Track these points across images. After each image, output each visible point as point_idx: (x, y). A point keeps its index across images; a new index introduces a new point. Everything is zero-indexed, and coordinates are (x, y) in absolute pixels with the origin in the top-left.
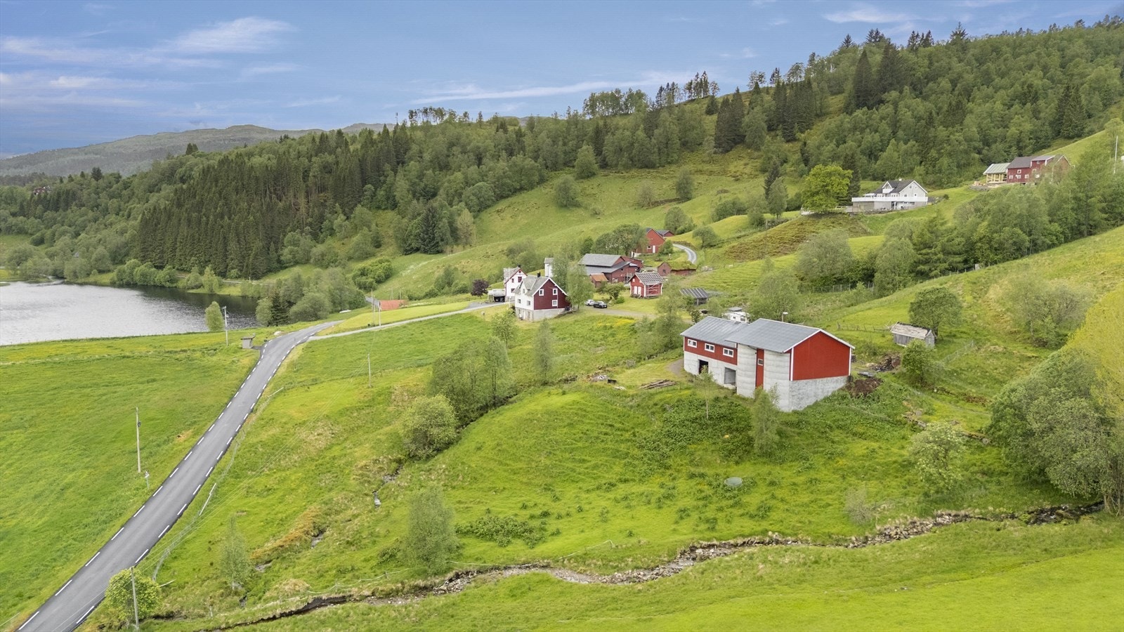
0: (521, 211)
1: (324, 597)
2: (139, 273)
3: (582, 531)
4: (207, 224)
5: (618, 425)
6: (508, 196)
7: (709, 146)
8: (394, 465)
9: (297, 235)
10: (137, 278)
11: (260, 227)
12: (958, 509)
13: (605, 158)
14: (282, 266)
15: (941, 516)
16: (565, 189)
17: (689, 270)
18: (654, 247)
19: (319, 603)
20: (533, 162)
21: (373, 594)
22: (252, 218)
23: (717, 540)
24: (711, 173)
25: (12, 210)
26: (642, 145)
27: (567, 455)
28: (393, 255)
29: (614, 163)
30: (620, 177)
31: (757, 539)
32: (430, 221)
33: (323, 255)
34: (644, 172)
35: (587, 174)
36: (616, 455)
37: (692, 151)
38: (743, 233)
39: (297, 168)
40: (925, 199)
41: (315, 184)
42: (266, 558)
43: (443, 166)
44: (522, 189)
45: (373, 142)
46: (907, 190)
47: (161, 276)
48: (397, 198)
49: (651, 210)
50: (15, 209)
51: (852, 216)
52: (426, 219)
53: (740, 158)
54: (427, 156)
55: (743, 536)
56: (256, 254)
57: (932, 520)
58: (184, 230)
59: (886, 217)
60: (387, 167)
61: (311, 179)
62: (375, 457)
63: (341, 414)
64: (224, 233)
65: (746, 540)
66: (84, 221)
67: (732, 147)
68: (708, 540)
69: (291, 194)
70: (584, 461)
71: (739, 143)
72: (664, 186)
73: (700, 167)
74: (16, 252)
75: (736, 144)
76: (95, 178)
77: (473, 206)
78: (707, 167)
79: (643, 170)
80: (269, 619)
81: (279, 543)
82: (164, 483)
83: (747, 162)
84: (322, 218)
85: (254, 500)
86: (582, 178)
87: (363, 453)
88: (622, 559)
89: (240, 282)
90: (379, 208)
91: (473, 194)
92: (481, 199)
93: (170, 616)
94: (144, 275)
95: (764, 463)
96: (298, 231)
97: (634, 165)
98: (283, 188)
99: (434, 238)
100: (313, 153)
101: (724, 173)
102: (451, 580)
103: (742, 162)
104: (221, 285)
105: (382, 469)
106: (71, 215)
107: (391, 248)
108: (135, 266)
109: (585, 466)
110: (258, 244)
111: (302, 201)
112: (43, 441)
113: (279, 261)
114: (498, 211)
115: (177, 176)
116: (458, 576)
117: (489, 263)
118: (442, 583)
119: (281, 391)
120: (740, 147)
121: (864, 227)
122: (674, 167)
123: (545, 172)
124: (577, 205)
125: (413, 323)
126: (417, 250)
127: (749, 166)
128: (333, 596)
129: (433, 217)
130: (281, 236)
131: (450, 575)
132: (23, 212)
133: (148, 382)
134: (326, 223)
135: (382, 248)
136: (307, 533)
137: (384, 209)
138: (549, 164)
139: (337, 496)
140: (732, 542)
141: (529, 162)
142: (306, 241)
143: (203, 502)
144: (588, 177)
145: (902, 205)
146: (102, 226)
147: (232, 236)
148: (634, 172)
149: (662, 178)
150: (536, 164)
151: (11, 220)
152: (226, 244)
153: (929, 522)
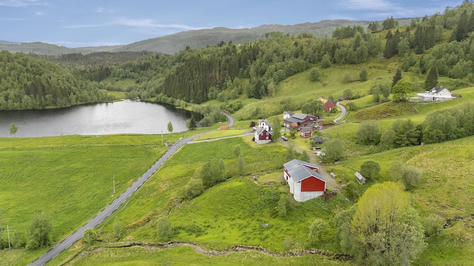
0: (295, 82)
1: (136, 243)
2: (163, 99)
3: (213, 234)
4: (185, 82)
5: (248, 197)
6: (292, 75)
7: (381, 55)
8: (181, 200)
9: (214, 88)
10: (162, 101)
11: (202, 84)
12: (318, 249)
13: (335, 59)
14: (207, 100)
15: (313, 250)
16: (313, 74)
17: (331, 124)
18: (330, 108)
19: (134, 244)
20: (304, 61)
21: (148, 244)
22: (199, 81)
23: (245, 245)
24: (379, 68)
25: (131, 70)
26: (351, 54)
27: (228, 206)
28: (245, 98)
29: (339, 61)
30: (340, 68)
31: (256, 247)
32: (258, 85)
33: (221, 97)
34: (351, 66)
35: (326, 66)
36: (242, 208)
37: (374, 57)
38: (369, 105)
39: (217, 61)
40: (450, 97)
41: (223, 67)
42: (131, 227)
43: (270, 61)
44: (298, 72)
45: (245, 51)
46: (441, 92)
47: (169, 100)
48: (250, 74)
49: (348, 85)
50: (132, 69)
51: (411, 103)
52: (257, 85)
53: (395, 61)
54: (264, 57)
55: (253, 245)
56: (199, 95)
57: (309, 251)
58: (177, 84)
59: (427, 105)
60: (249, 61)
61: (221, 65)
62: (176, 197)
63: (176, 178)
64: (189, 86)
65: (253, 247)
66: (151, 75)
67: (392, 56)
68: (242, 245)
69: (214, 71)
70: (231, 209)
71: (396, 54)
72: (357, 73)
73: (375, 65)
74: (128, 87)
75: (394, 54)
76: (156, 58)
77: (276, 80)
78: (378, 65)
79: (350, 65)
80: (120, 247)
81: (136, 223)
82: (118, 198)
83: (397, 63)
84: (223, 81)
85: (138, 207)
86: (324, 68)
87: (174, 195)
88: (214, 247)
89: (193, 105)
90: (244, 77)
91: (277, 75)
92: (280, 77)
93: (101, 241)
94: (164, 100)
95: (281, 219)
96: (214, 86)
97: (347, 63)
98: (212, 69)
99: (259, 93)
100: (224, 55)
101: (385, 68)
102: (169, 244)
103: (395, 63)
104: (186, 106)
105: (177, 201)
106: (148, 73)
107: (245, 95)
108: (162, 96)
109: (231, 210)
110: (200, 91)
111: (217, 74)
112: (97, 178)
113: (207, 98)
114: (286, 82)
115: (182, 59)
116: (172, 243)
117: (274, 106)
118: (166, 244)
119: (164, 167)
120: (396, 55)
121: (415, 109)
122: (364, 64)
123: (309, 65)
124: (319, 81)
125: (222, 139)
126: (253, 97)
127: (397, 66)
128: (138, 243)
129: (259, 84)
130: (208, 88)
131: (169, 242)
132: (134, 71)
133: (132, 158)
134: (225, 83)
135: (242, 95)
136: (145, 221)
137: (246, 78)
138: (312, 60)
139: (158, 209)
140: (249, 247)
141: (302, 61)
142: (216, 91)
143: (124, 206)
144: (326, 67)
145: (438, 99)
146: (157, 78)
147: (192, 87)
148: (347, 66)
149: (358, 69)
150: (305, 62)
151: (130, 73)
152: (190, 91)
153: (308, 251)
